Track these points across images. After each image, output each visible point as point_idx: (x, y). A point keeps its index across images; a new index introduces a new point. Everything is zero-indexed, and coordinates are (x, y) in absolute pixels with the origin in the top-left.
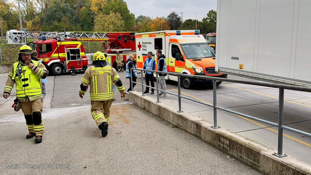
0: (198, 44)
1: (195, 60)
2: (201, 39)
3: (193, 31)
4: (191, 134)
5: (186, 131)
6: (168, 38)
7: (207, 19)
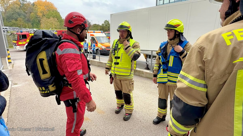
0: (103, 37)
1: (102, 44)
2: (103, 35)
3: (100, 31)
4: (104, 67)
5: (102, 67)
6: (90, 34)
7: (104, 24)
